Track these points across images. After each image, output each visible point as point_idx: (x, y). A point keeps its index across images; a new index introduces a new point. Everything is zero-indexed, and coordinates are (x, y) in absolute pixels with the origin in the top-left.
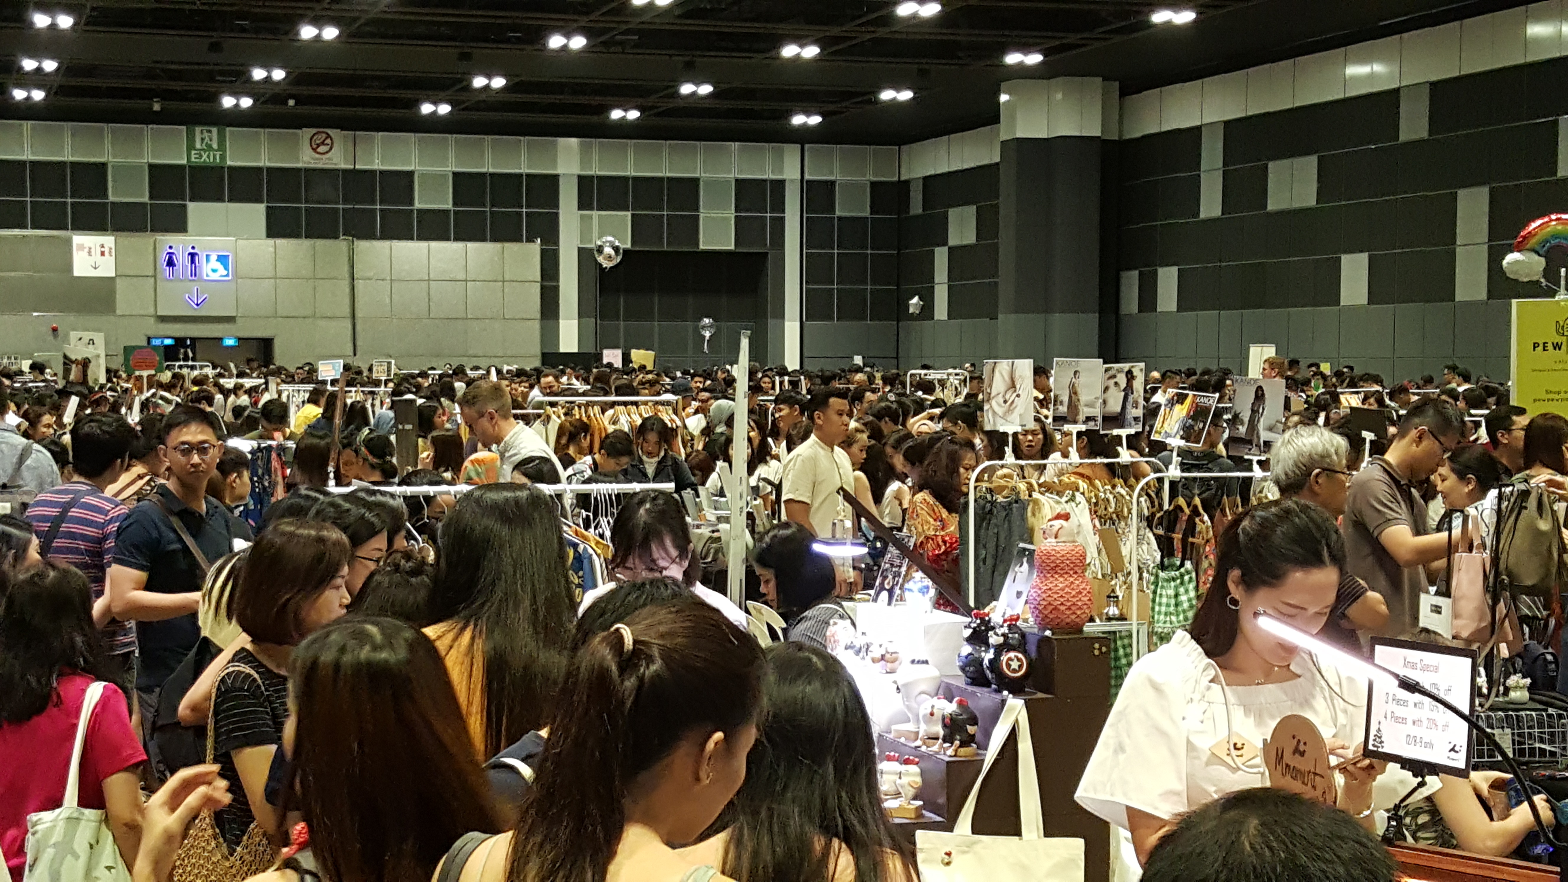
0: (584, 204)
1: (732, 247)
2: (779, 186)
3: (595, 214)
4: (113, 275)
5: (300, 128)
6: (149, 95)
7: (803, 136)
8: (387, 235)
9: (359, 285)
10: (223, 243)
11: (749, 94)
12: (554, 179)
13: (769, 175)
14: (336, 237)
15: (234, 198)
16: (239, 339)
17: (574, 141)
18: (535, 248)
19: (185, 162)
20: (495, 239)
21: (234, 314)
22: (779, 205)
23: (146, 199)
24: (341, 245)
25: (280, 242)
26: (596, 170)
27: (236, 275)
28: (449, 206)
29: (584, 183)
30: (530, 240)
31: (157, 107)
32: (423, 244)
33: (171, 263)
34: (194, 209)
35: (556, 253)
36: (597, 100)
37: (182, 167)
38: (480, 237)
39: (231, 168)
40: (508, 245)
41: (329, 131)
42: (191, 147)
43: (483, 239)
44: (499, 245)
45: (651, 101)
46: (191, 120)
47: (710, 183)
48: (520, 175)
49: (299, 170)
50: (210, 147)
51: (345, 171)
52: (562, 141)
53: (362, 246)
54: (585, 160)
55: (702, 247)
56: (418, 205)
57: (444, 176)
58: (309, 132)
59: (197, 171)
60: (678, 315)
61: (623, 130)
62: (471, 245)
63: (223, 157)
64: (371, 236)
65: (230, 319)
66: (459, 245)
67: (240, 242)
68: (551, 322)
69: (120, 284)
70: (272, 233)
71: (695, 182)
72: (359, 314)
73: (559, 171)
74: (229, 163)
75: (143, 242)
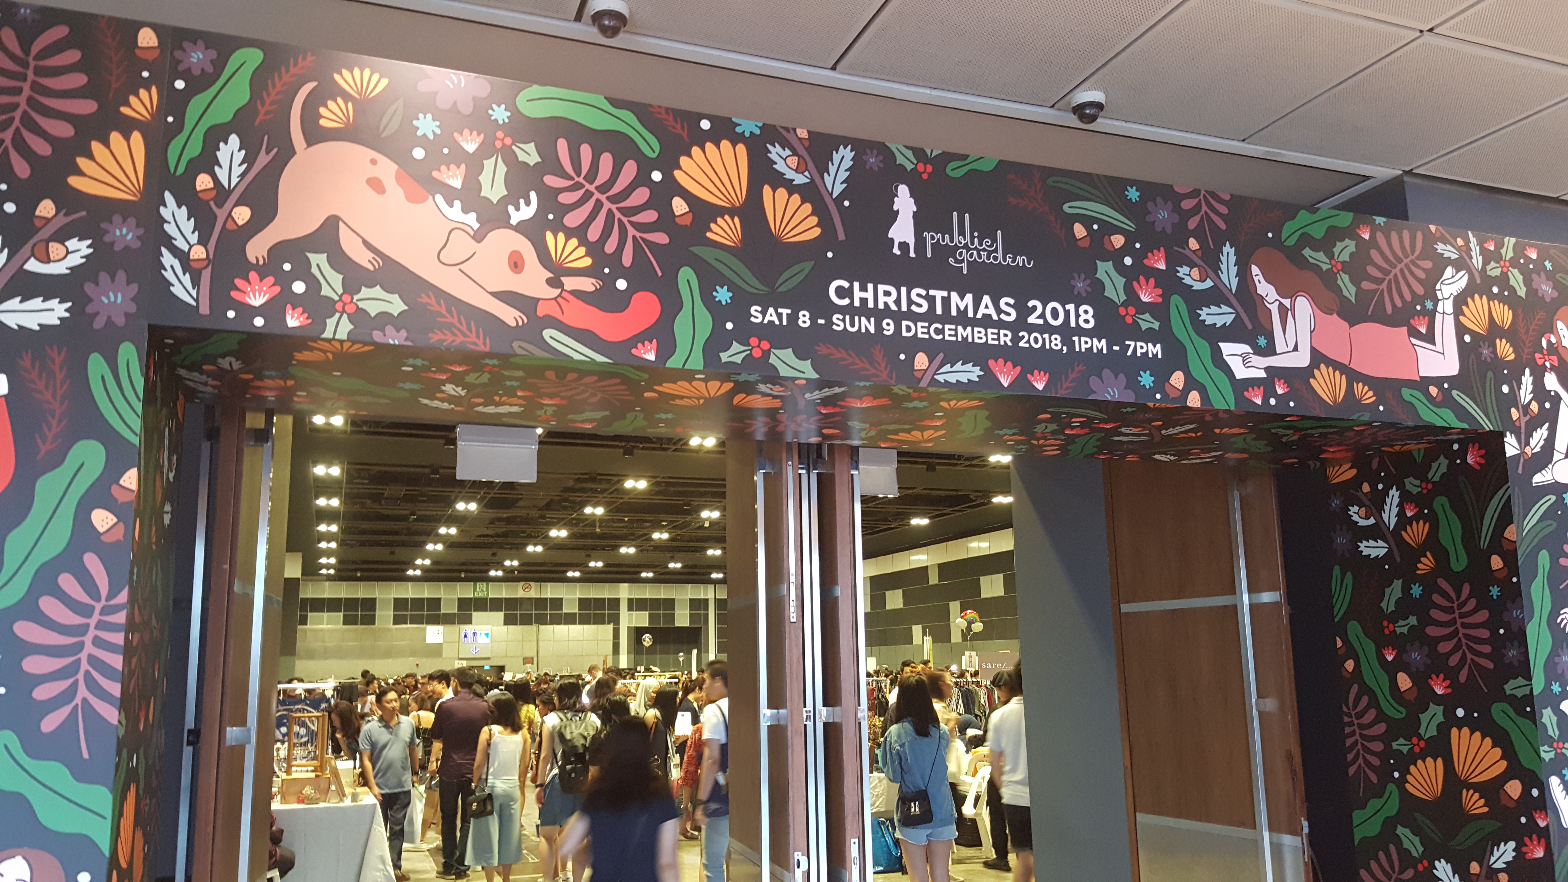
0: (630, 609)
1: (688, 625)
2: (706, 601)
3: (634, 613)
4: (441, 642)
5: (518, 581)
6: (460, 571)
7: (716, 582)
8: (552, 623)
9: (541, 643)
10: (487, 628)
11: (695, 567)
12: (618, 600)
13: (702, 597)
14: (531, 624)
15: (490, 611)
16: (491, 667)
17: (626, 585)
18: (611, 626)
19: (472, 596)
20: (594, 624)
21: (489, 656)
22: (706, 609)
23: (456, 611)
24: (534, 627)
25: (510, 627)
26: (634, 596)
27: (492, 641)
28: (576, 611)
29: (630, 601)
30: (609, 623)
31: (463, 576)
32: (566, 627)
33: (466, 636)
34: (476, 615)
35: (619, 629)
36: (638, 569)
37: (470, 599)
38: (588, 623)
39: (491, 599)
40: (601, 626)
41: (532, 583)
42: (475, 590)
43: (589, 623)
44: (595, 626)
45: (657, 569)
46: (475, 580)
47: (680, 600)
48: (604, 599)
49: (517, 599)
50: (482, 591)
51: (536, 599)
52: (622, 585)
53: (542, 627)
54: (630, 593)
55: (676, 625)
56: (564, 611)
57: (575, 599)
58: (522, 583)
59: (477, 600)
60: (667, 653)
61: (647, 581)
62: (586, 627)
63: (488, 594)
64: (546, 624)
65: (488, 659)
66: (581, 627)
67: (494, 628)
68: (616, 657)
69: (444, 646)
70: (506, 623)
71: (673, 600)
72: (540, 655)
73: (620, 596)
74: (490, 596)
75: (454, 628)
